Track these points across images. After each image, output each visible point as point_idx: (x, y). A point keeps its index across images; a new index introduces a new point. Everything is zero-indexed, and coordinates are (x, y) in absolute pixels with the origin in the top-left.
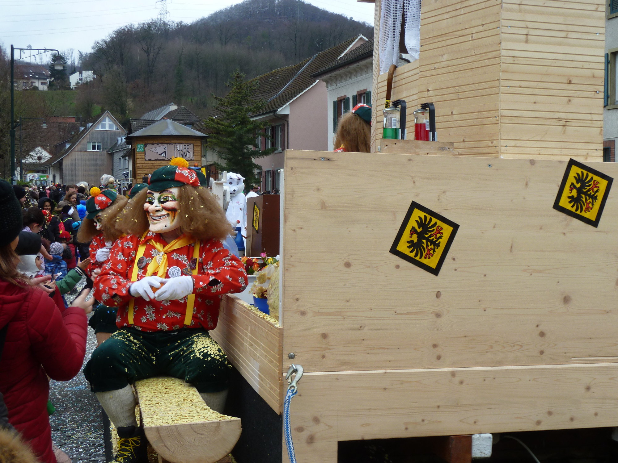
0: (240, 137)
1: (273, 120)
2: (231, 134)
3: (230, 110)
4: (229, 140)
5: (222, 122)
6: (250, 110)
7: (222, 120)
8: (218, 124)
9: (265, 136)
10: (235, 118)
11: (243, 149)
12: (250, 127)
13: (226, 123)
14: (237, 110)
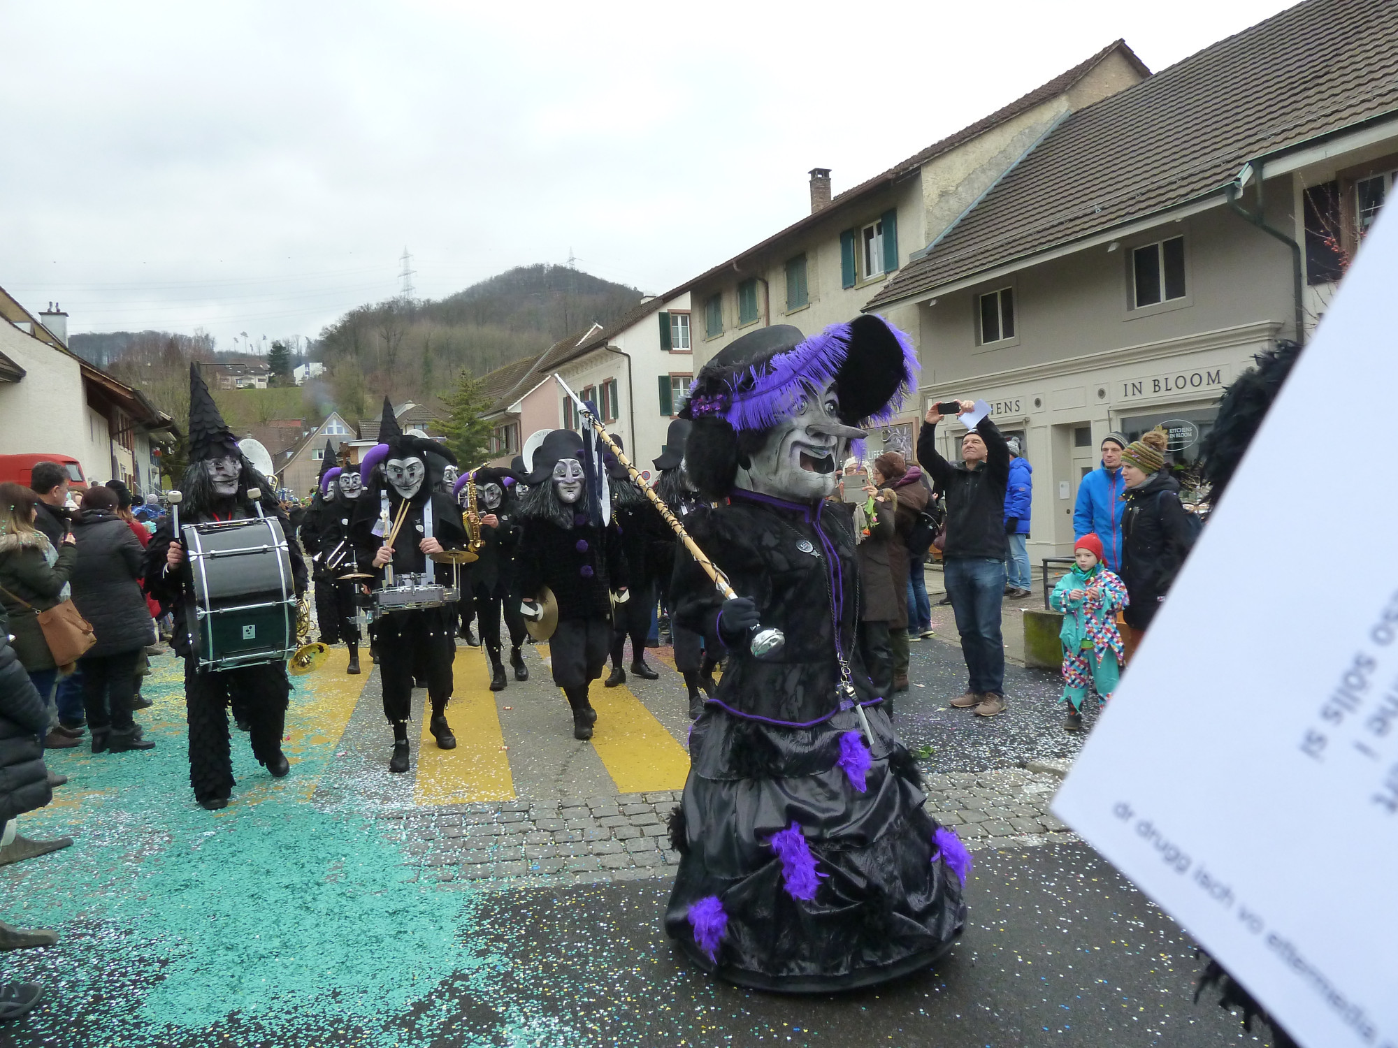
0: (468, 440)
1: (503, 420)
2: (458, 436)
3: (455, 410)
4: (456, 443)
5: (448, 424)
6: (478, 410)
7: (448, 422)
8: (443, 426)
9: (499, 439)
10: (463, 418)
11: (472, 452)
12: (478, 427)
13: (453, 424)
14: (464, 410)
